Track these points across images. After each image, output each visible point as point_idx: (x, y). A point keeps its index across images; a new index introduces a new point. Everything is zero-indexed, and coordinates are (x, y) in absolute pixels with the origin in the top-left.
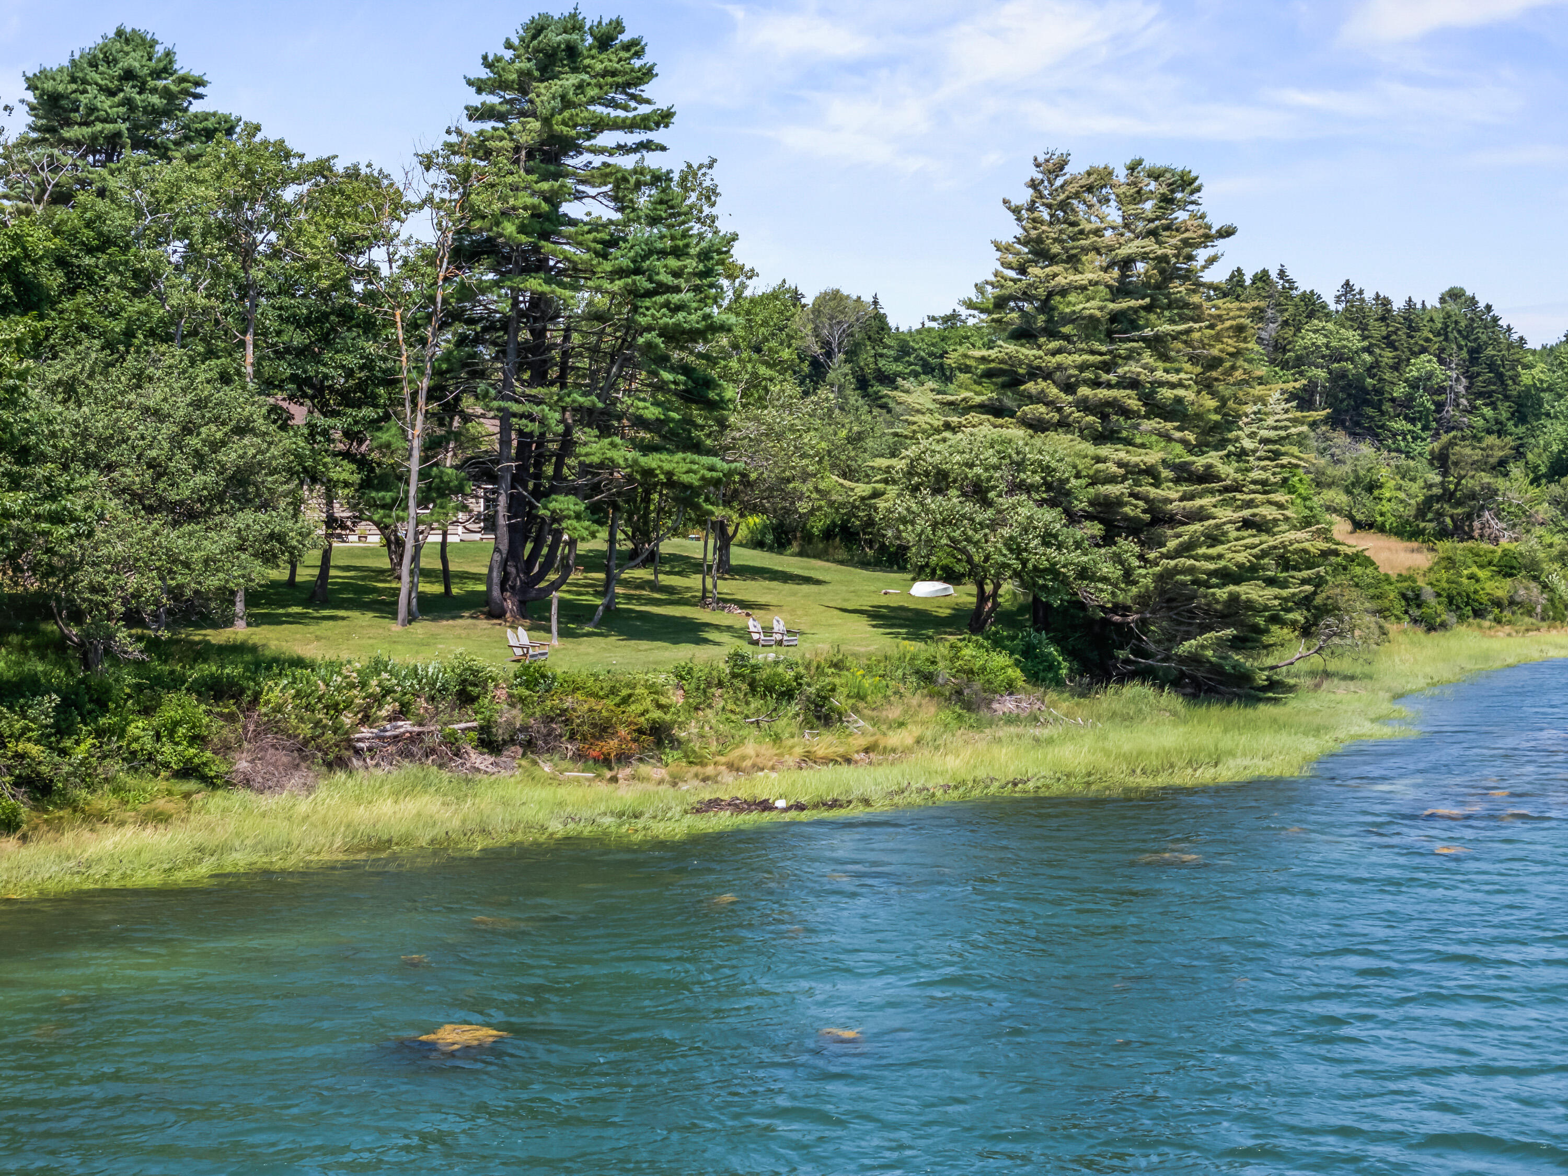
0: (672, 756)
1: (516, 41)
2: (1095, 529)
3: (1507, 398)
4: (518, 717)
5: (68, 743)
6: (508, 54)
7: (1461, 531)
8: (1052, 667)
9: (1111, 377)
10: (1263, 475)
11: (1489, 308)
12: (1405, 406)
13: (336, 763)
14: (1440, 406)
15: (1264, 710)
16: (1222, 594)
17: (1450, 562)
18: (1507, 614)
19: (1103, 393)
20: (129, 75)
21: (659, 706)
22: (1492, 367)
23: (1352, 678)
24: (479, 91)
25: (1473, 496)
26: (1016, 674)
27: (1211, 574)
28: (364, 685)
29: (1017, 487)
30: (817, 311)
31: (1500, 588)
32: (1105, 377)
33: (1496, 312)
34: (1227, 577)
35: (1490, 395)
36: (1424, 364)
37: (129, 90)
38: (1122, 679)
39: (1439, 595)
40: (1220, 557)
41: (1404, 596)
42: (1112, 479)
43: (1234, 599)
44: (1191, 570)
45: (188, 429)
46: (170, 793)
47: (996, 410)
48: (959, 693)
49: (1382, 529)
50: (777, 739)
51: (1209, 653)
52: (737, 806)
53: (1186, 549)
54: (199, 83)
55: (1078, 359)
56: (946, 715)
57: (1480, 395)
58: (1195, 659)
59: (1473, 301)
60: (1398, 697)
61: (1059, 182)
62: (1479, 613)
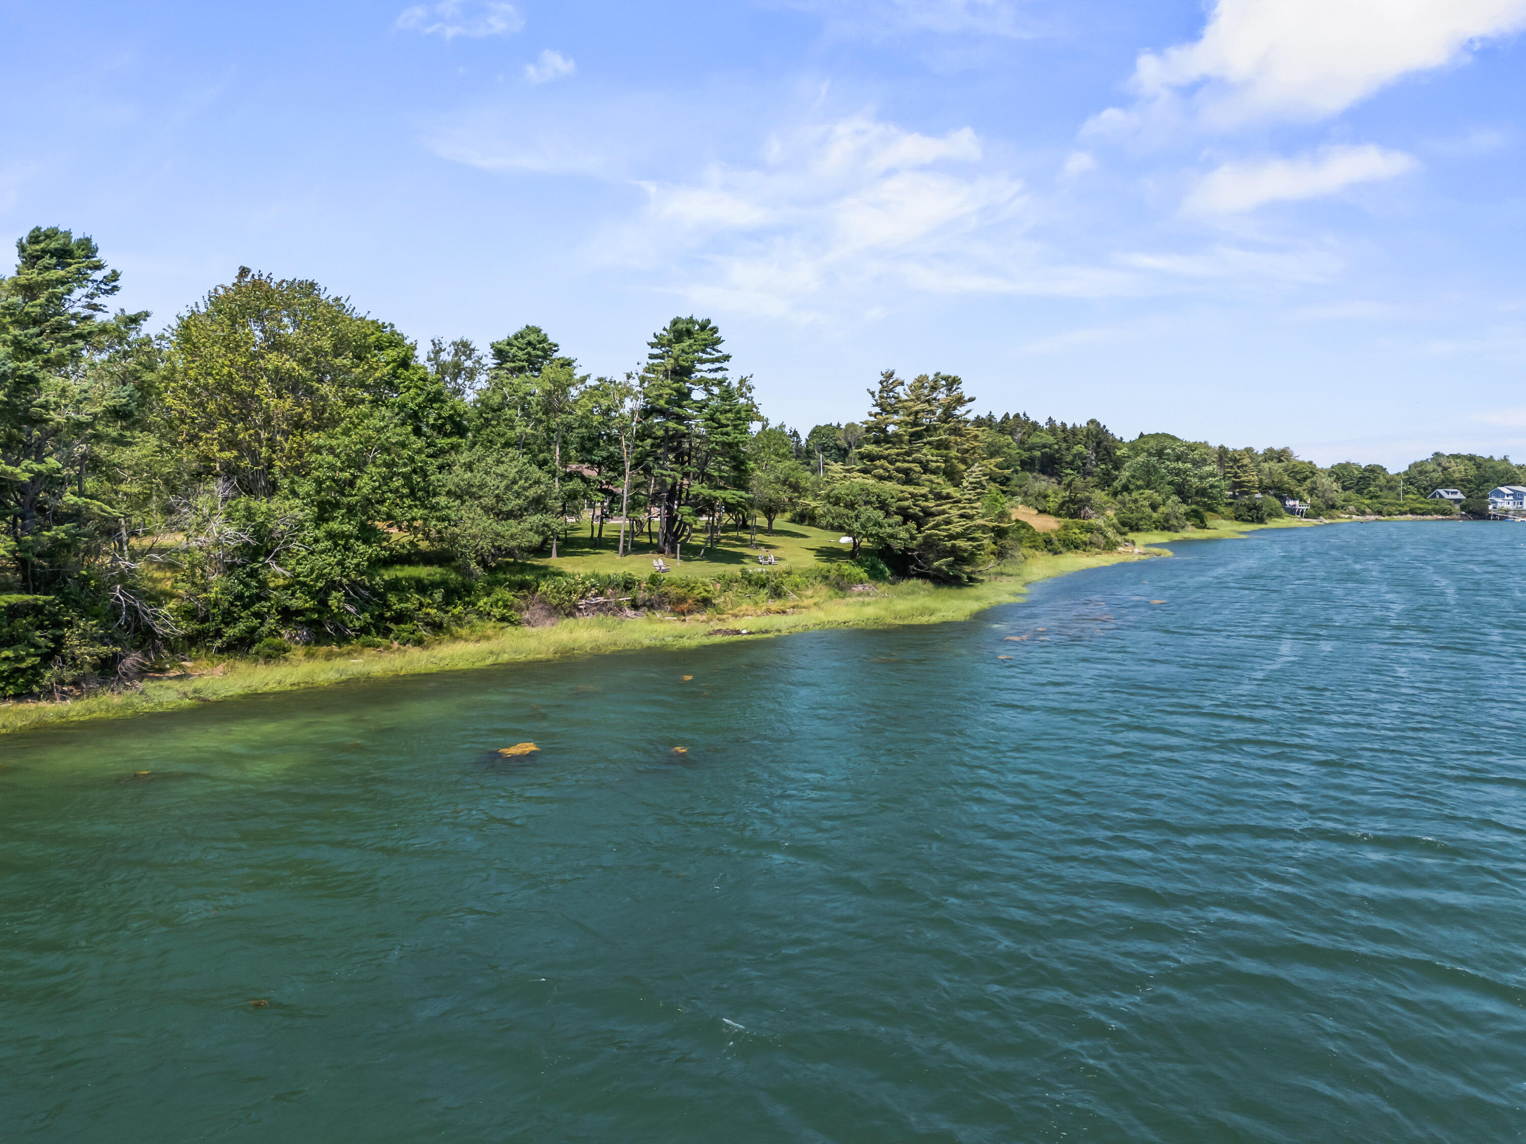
0: (710, 611)
1: (668, 328)
2: (899, 518)
3: (1111, 461)
4: (647, 595)
5: (450, 608)
6: (665, 333)
7: (1074, 515)
8: (882, 572)
9: (910, 459)
10: (969, 497)
11: (1105, 426)
12: (1071, 464)
13: (570, 615)
14: (1084, 464)
15: (967, 590)
16: (949, 544)
17: (1066, 528)
18: (1088, 548)
19: (906, 465)
20: (529, 343)
21: (706, 591)
22: (1106, 449)
23: (1011, 575)
24: (652, 347)
25: (1081, 501)
26: (865, 576)
27: (945, 536)
28: (583, 583)
29: (866, 503)
30: (846, 430)
31: (1086, 537)
32: (907, 458)
33: (1107, 428)
34: (951, 537)
35: (1104, 460)
36: (1079, 448)
37: (530, 349)
38: (910, 577)
39: (1059, 540)
40: (950, 529)
41: (1045, 541)
42: (906, 499)
43: (953, 546)
44: (937, 535)
45: (514, 482)
46: (495, 627)
47: (864, 471)
48: (838, 584)
49: (1049, 513)
50: (756, 603)
51: (944, 567)
52: (726, 633)
53: (935, 527)
54: (556, 345)
55: (896, 451)
56: (831, 593)
57: (1100, 460)
58: (938, 569)
59: (1099, 424)
60: (1027, 584)
61: (891, 381)
62: (1076, 547)
